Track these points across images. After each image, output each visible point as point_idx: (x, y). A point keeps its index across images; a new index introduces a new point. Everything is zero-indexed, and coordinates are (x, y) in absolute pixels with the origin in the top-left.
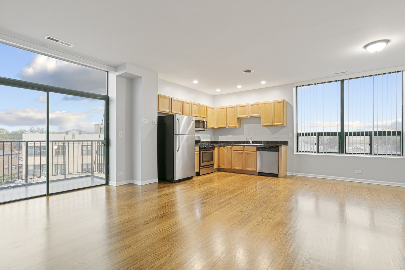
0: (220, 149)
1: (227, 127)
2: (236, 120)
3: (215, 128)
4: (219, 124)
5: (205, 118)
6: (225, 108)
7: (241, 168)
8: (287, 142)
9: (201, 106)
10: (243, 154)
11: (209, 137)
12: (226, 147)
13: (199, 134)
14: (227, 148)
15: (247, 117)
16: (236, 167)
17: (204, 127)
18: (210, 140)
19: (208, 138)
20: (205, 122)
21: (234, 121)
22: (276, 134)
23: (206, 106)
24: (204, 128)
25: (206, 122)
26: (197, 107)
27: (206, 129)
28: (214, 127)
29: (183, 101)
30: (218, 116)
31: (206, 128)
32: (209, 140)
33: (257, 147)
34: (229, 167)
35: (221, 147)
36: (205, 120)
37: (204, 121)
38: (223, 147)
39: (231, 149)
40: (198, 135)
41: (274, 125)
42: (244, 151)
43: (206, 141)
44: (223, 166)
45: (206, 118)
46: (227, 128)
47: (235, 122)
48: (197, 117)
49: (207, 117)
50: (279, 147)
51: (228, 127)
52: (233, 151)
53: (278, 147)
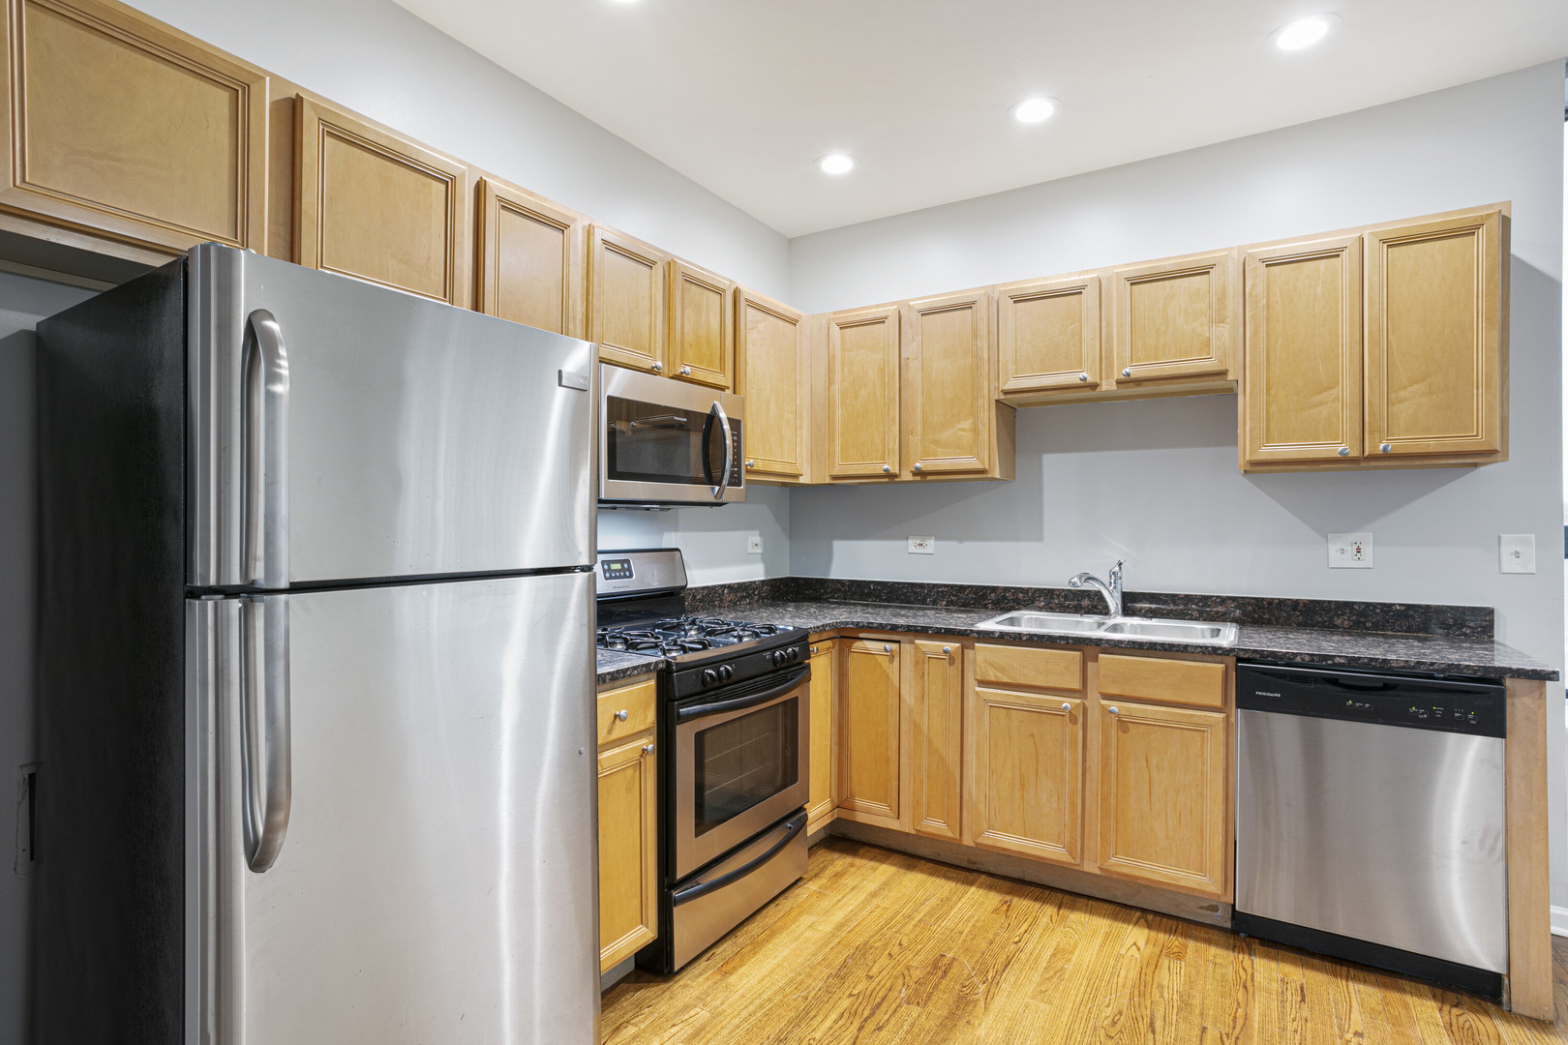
0: (854, 663)
1: (907, 476)
2: (988, 419)
3: (802, 480)
4: (838, 448)
5: (722, 388)
6: (893, 322)
7: (1050, 850)
8: (1490, 612)
9: (690, 280)
10: (1073, 719)
11: (759, 550)
12: (906, 647)
13: (676, 529)
14: (921, 660)
15: (1094, 386)
16: (1007, 829)
17: (716, 474)
18: (767, 571)
19: (748, 559)
20: (726, 427)
21: (967, 424)
22: (1355, 536)
23: (736, 294)
24: (711, 478)
25: (736, 425)
26: (646, 284)
27: (730, 493)
28: (796, 476)
29: (480, 189)
30: (830, 382)
31: (735, 481)
32: (755, 573)
33: (1226, 673)
34: (936, 826)
35: (858, 644)
36: (723, 415)
37: (712, 418)
38: (880, 645)
39: (953, 672)
40: (669, 540)
41: (1386, 456)
42: (1082, 692)
43: (730, 587)
44: (885, 809)
45: (728, 392)
46: (910, 477)
47: (975, 430)
48: (652, 371)
49: (741, 388)
50: (1508, 682)
51: (918, 472)
52: (973, 688)
53: (1499, 682)
